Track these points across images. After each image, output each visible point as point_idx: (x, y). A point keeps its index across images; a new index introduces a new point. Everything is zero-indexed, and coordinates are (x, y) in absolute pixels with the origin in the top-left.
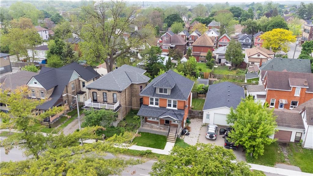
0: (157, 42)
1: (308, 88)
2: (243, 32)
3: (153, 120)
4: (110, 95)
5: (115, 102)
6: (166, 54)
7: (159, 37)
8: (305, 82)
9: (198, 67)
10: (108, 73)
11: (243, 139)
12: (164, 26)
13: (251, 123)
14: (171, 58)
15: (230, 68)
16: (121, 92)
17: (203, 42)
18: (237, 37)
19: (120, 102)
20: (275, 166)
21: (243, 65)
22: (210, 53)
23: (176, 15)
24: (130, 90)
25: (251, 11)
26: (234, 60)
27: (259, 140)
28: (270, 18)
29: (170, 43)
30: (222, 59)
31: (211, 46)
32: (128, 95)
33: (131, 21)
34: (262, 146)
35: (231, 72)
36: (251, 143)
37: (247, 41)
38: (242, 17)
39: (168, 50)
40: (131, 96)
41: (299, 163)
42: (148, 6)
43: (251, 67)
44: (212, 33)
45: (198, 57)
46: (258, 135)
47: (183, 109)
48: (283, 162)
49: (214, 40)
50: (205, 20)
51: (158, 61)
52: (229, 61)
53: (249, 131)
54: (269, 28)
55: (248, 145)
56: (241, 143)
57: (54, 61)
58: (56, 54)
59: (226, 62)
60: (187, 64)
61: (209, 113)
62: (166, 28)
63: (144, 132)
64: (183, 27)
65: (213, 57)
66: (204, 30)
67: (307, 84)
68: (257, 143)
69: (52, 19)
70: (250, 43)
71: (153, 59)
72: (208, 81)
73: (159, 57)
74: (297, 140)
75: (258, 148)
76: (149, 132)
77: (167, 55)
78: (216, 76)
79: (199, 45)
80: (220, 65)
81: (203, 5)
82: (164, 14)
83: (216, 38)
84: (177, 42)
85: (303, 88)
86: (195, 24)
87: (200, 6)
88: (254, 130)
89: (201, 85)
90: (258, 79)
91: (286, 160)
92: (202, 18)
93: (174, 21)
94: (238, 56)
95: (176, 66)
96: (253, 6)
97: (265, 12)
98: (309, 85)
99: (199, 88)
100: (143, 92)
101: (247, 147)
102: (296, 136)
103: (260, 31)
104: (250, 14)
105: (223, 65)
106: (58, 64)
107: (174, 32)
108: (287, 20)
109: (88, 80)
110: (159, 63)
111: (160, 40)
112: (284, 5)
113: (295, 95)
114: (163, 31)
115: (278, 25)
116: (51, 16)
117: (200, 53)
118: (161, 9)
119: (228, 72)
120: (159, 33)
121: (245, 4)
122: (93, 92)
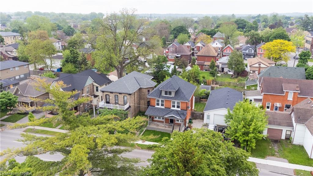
0: (164, 52)
1: (300, 92)
2: (247, 43)
3: (159, 120)
4: (121, 97)
5: (125, 104)
6: (172, 63)
7: (166, 48)
8: (297, 87)
9: (201, 75)
10: (118, 79)
11: (237, 135)
12: (171, 38)
13: (245, 121)
14: (177, 67)
15: (232, 76)
16: (131, 94)
17: (207, 52)
18: (241, 48)
19: (130, 103)
20: (266, 158)
21: (245, 73)
22: (213, 62)
23: (182, 26)
24: (139, 94)
25: (255, 23)
26: (236, 68)
27: (251, 135)
28: (273, 30)
29: (176, 53)
30: (224, 68)
31: (215, 56)
32: (136, 98)
33: (140, 32)
34: (254, 140)
35: (233, 80)
36: (244, 138)
37: (250, 52)
38: (246, 29)
39: (174, 59)
40: (140, 99)
41: (287, 156)
42: (155, 18)
43: (251, 75)
44: (217, 44)
45: (202, 66)
46: (251, 130)
47: (186, 109)
48: (273, 155)
49: (217, 50)
50: (211, 32)
51: (164, 69)
52: (231, 70)
53: (243, 128)
54: (271, 40)
55: (242, 139)
56: (235, 138)
57: (69, 69)
58: (71, 62)
59: (229, 71)
60: (191, 72)
61: (209, 115)
62: (172, 39)
63: (151, 130)
64: (189, 39)
65: (216, 66)
66: (209, 41)
67: (298, 89)
68: (250, 138)
69: (64, 31)
70: (253, 53)
71: (160, 67)
72: (210, 87)
73: (165, 65)
74: (287, 137)
75: (251, 143)
76: (156, 130)
77: (173, 65)
78: (218, 83)
79: (203, 55)
80: (223, 73)
81: (209, 17)
82: (170, 26)
83: (220, 48)
84: (183, 52)
85: (295, 92)
86: (200, 35)
87: (207, 18)
88: (247, 127)
89: (203, 90)
90: (257, 85)
91: (276, 153)
92: (207, 30)
93: (180, 32)
94: (240, 65)
95: (181, 74)
96: (259, 18)
97: (270, 24)
98: (300, 90)
99: (201, 93)
100: (150, 94)
101: (241, 141)
102: (287, 134)
103: (262, 42)
104: (255, 26)
105: (226, 73)
106: (72, 72)
107: (179, 43)
108: (291, 32)
109: (101, 85)
110: (165, 71)
111: (167, 50)
112: (291, 17)
113: (288, 99)
114: (170, 42)
115: (279, 36)
116: (63, 28)
117: (204, 63)
118: (168, 21)
119: (230, 79)
120: (166, 44)
121: (251, 16)
122: (106, 95)
